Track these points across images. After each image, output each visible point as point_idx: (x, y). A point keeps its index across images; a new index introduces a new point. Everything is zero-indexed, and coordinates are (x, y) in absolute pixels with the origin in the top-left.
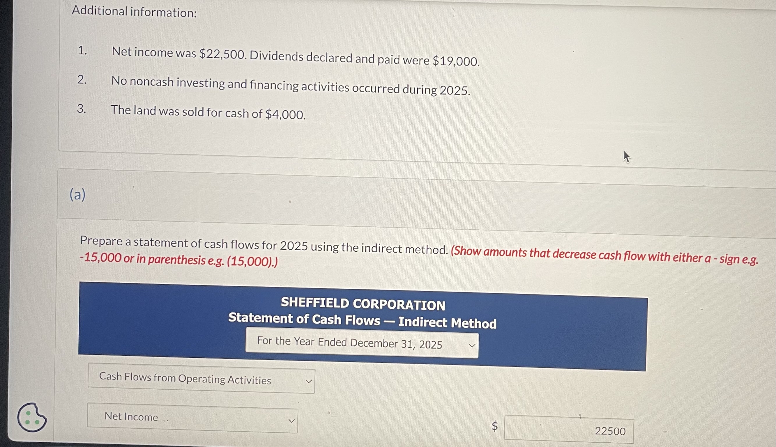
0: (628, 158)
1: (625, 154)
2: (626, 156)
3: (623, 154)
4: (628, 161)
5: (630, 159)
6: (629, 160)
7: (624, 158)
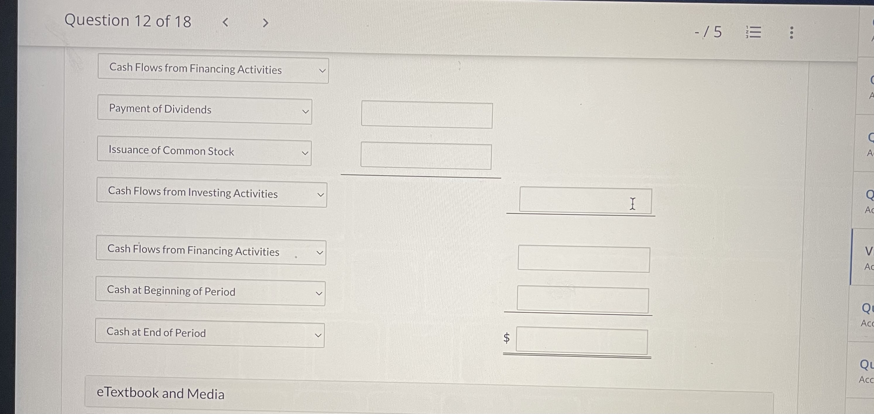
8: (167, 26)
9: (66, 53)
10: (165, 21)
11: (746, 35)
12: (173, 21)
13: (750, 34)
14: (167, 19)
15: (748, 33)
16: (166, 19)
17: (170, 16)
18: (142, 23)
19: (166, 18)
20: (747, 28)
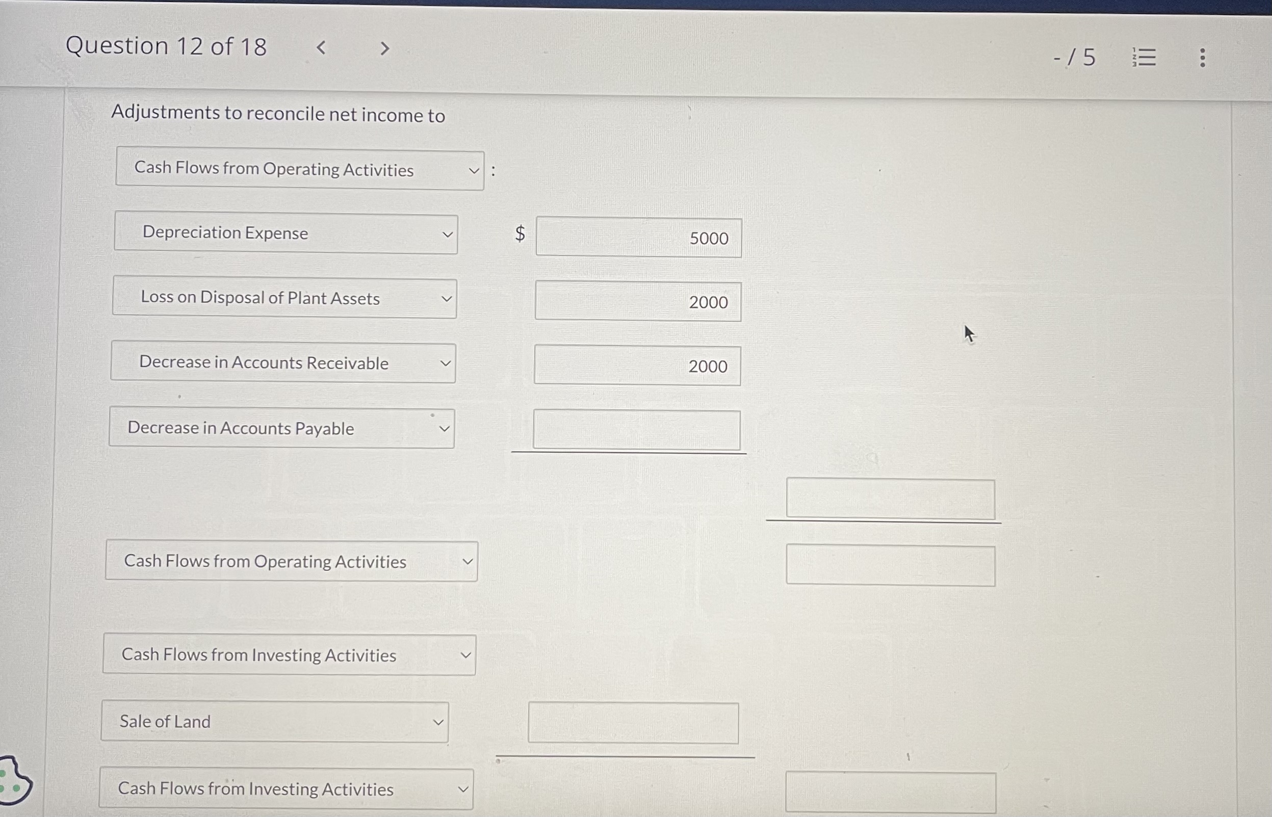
0: (972, 336)
1: (967, 329)
2: (968, 333)
3: (962, 329)
4: (971, 340)
5: (974, 337)
6: (973, 339)
7: (966, 337)
8: (228, 54)
9: (66, 98)
10: (225, 46)
11: (1133, 62)
12: (237, 46)
13: (1138, 61)
14: (229, 43)
15: (1135, 59)
16: (226, 43)
17: (233, 38)
18: (188, 50)
19: (227, 41)
20: (1134, 51)
